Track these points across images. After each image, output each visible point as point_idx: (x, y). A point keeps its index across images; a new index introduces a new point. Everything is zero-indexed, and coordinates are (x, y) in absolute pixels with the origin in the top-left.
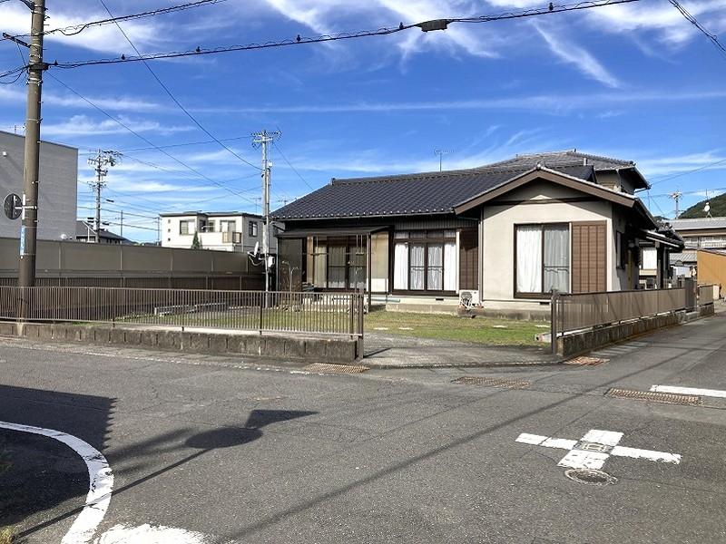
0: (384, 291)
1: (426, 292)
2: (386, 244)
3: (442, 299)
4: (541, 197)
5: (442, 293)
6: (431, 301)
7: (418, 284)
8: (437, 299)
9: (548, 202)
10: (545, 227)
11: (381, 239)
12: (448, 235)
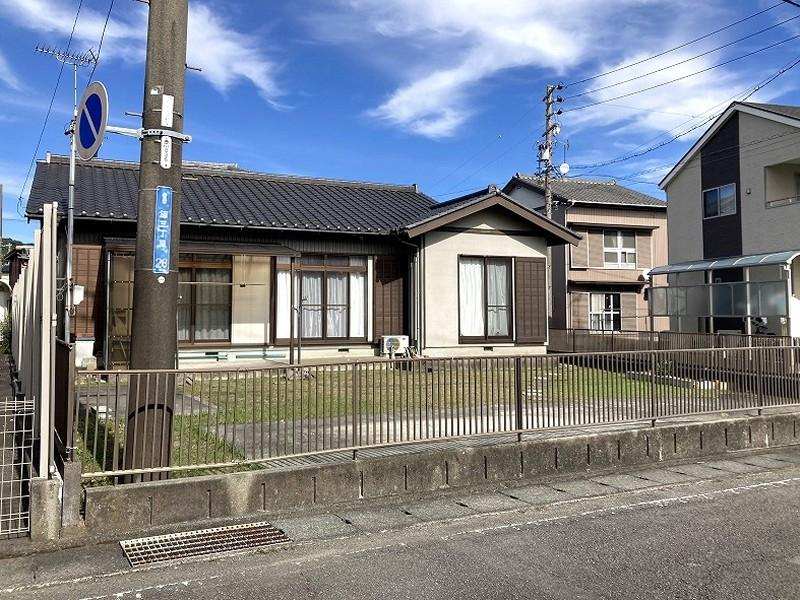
0: (262, 341)
1: (325, 341)
2: (266, 270)
3: (347, 350)
4: (484, 226)
5: (346, 341)
6: (330, 353)
7: (312, 330)
8: (340, 350)
9: (491, 232)
10: (485, 260)
11: (260, 263)
12: (354, 263)
